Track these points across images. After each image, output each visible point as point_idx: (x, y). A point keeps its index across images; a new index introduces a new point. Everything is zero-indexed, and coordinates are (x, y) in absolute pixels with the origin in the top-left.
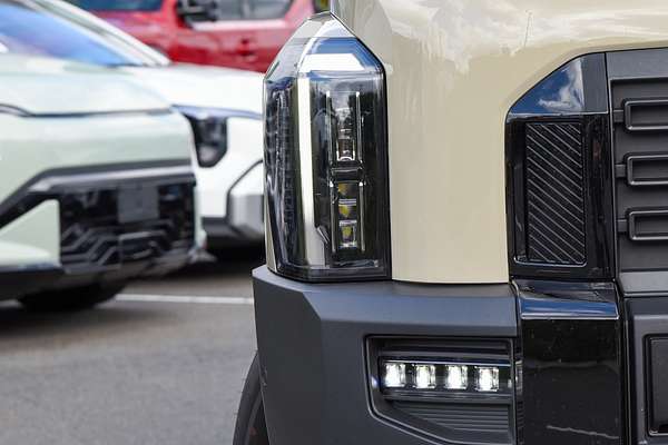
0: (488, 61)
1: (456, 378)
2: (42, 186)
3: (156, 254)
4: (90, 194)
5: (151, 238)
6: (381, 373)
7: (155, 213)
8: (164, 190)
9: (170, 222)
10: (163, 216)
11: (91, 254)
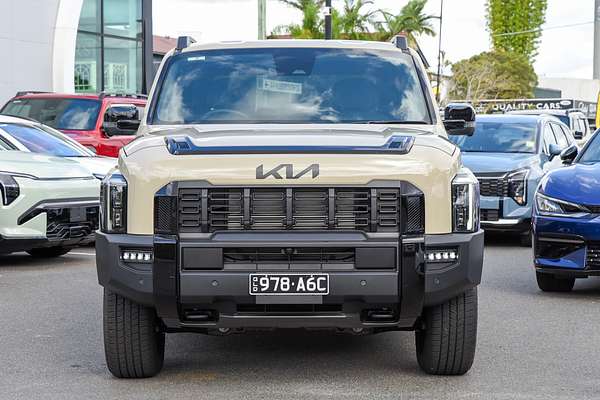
0: (154, 180)
1: (140, 257)
2: (41, 207)
3: (85, 235)
4: (59, 210)
5: (83, 228)
6: (123, 255)
7: (85, 219)
8: (89, 209)
9: (91, 223)
10: (88, 220)
11: (58, 234)
